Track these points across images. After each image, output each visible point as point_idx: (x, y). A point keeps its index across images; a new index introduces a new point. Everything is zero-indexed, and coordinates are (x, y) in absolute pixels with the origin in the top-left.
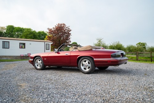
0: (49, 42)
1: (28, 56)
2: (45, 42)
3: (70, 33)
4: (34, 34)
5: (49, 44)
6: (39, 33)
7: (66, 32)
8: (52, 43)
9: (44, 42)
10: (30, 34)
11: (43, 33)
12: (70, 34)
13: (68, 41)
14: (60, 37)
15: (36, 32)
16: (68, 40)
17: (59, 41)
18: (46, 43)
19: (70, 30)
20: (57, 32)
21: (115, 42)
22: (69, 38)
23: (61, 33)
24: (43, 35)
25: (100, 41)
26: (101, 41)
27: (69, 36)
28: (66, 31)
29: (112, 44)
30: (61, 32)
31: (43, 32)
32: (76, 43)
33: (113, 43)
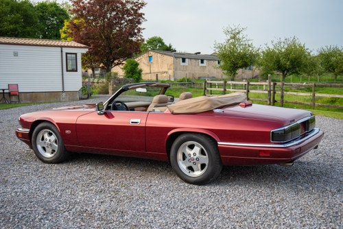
0: (75, 47)
1: (9, 93)
2: (61, 47)
3: (140, 11)
4: (25, 11)
5: (76, 54)
6: (43, 7)
7: (128, 10)
8: (85, 51)
9: (58, 46)
10: (11, 12)
11: (53, 8)
12: (141, 15)
13: (134, 39)
14: (111, 25)
15: (31, 5)
16: (135, 34)
17: (108, 38)
18: (66, 50)
19: (143, 5)
20: (100, 9)
21: (283, 40)
22: (139, 30)
23: (114, 13)
24: (53, 15)
25: (234, 38)
26: (240, 36)
27: (139, 23)
28: (129, 6)
29: (272, 47)
30: (113, 10)
31: (54, 5)
32: (160, 41)
33: (276, 42)
